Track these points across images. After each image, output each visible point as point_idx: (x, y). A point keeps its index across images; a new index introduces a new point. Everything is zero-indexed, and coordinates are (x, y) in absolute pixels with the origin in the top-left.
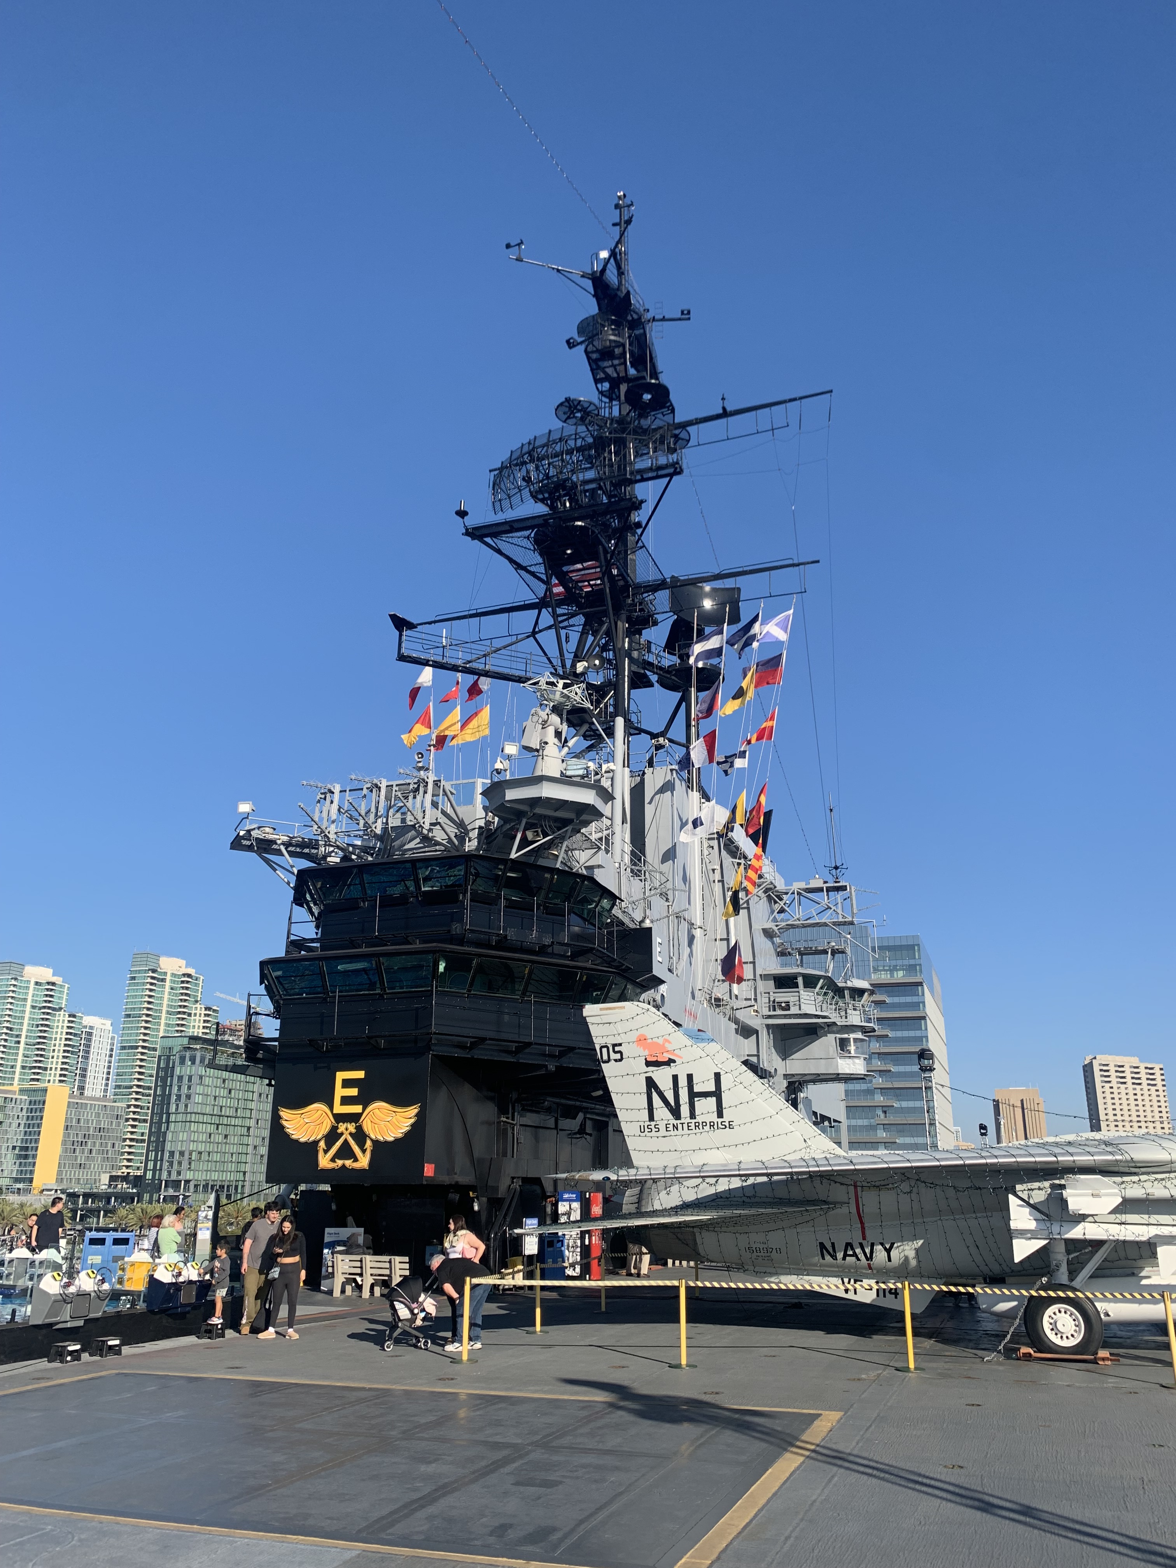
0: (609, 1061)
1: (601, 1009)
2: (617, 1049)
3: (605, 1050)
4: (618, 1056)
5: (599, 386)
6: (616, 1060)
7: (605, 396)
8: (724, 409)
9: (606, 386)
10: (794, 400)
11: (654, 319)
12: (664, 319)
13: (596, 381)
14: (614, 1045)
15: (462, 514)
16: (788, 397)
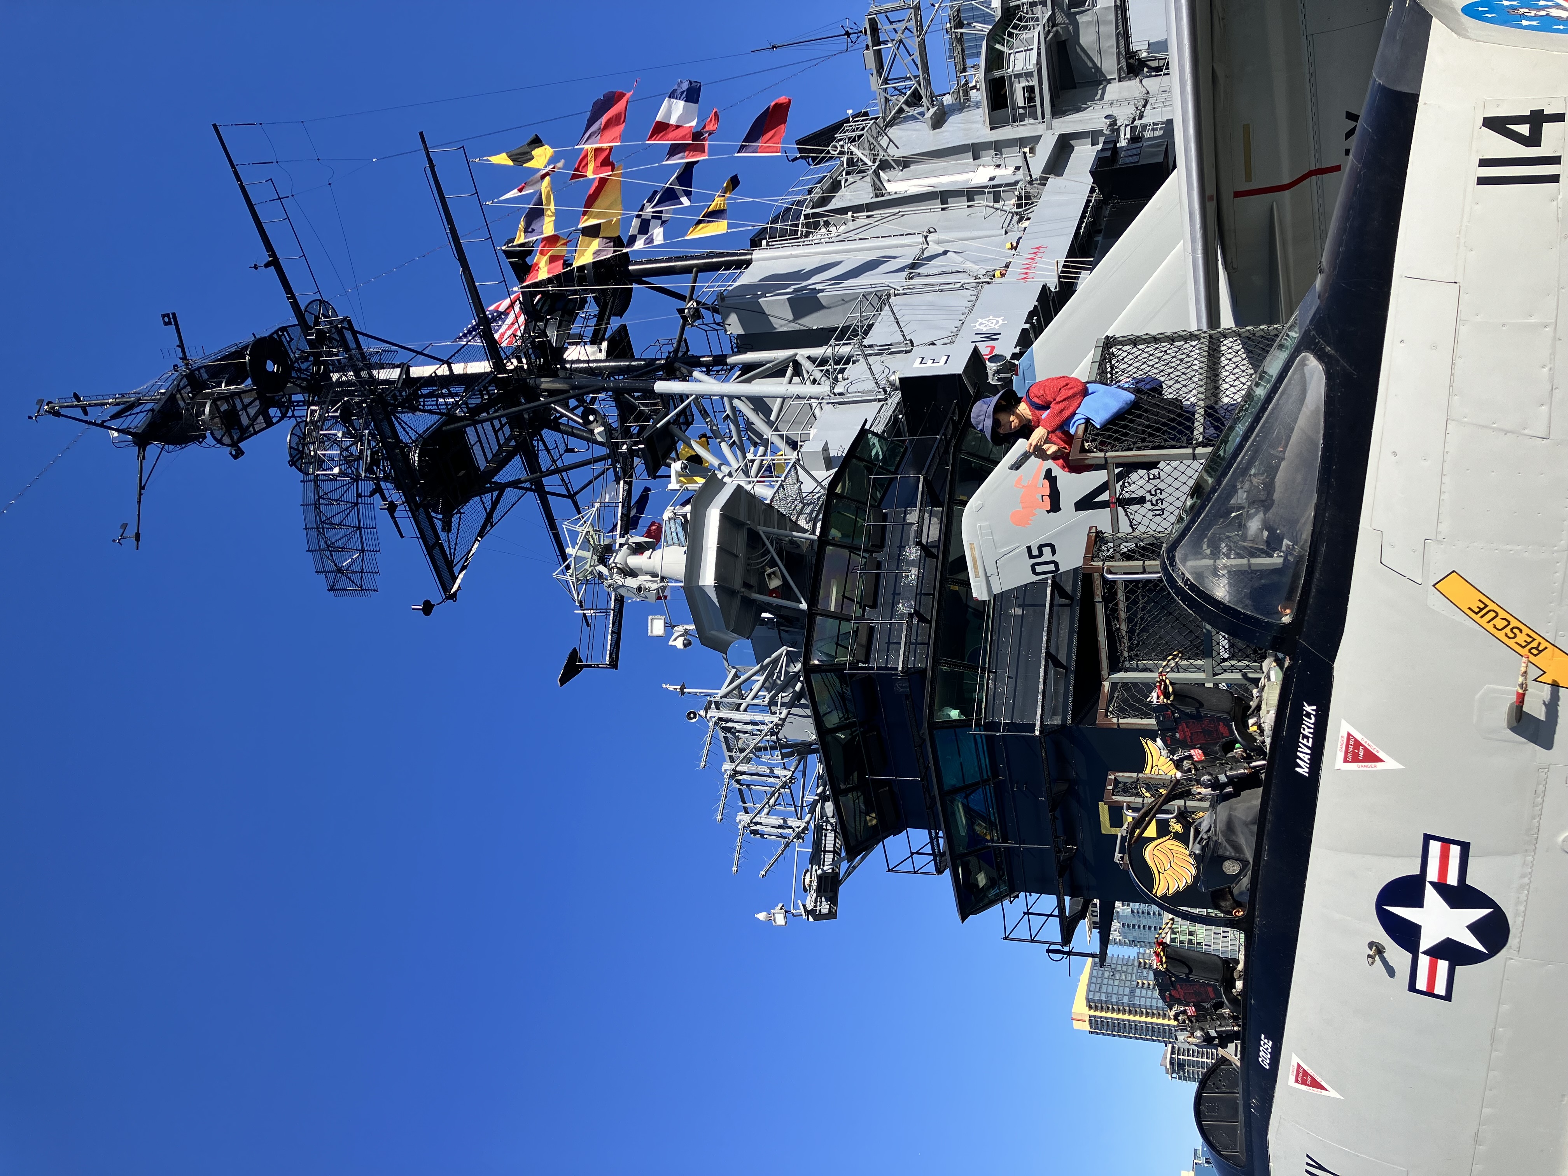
0: (1056, 564)
1: (977, 576)
2: (1035, 552)
3: (1039, 569)
4: (1047, 551)
5: (274, 420)
6: (1054, 552)
7: (287, 412)
8: (267, 265)
9: (273, 412)
10: (236, 174)
11: (184, 358)
12: (181, 346)
13: (269, 423)
14: (1031, 556)
15: (428, 608)
16: (237, 184)
